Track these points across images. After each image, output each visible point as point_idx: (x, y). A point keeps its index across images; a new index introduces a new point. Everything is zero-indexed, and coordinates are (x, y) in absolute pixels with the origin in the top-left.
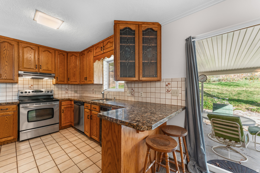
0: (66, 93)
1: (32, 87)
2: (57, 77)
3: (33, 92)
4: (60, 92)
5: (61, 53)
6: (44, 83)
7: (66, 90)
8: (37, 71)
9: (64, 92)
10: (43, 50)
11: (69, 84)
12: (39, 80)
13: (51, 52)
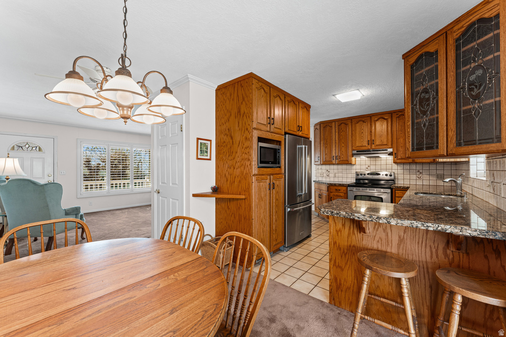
0: (417, 178)
1: (369, 168)
2: (395, 154)
3: (368, 174)
4: (407, 177)
5: (401, 113)
6: (383, 162)
7: (418, 173)
8: (369, 148)
9: (414, 177)
10: (376, 119)
11: (416, 163)
12: (377, 159)
13: (386, 118)
